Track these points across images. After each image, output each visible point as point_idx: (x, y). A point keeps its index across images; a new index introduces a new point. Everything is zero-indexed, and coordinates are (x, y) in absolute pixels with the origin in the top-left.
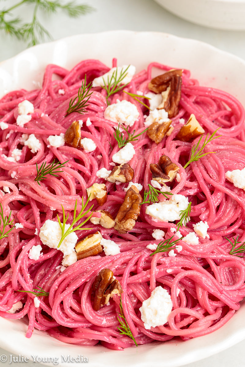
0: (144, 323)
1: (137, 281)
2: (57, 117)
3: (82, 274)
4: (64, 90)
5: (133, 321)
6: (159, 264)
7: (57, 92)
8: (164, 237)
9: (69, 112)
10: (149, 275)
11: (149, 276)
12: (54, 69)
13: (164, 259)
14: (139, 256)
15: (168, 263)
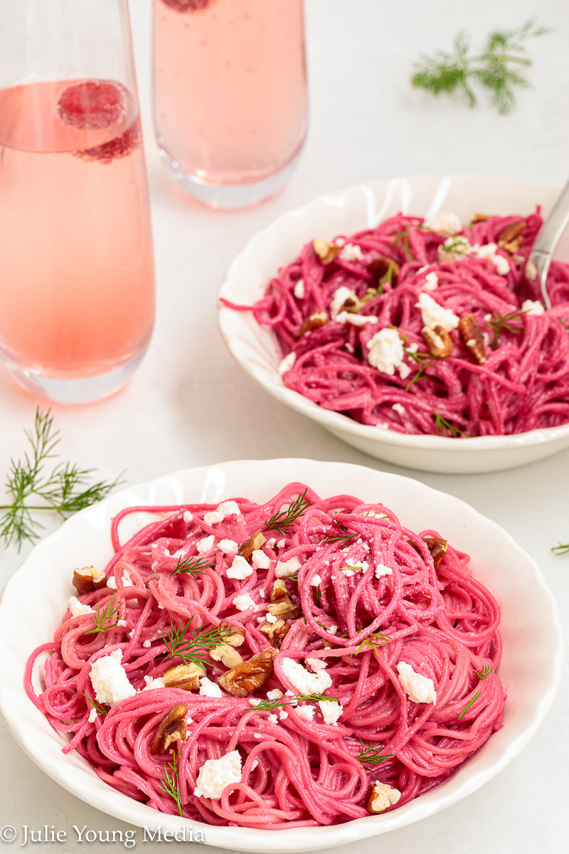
0: (196, 787)
1: (216, 734)
3: (156, 702)
5: (186, 780)
6: (250, 724)
9: (270, 527)
11: (231, 734)
13: (260, 721)
15: (261, 726)
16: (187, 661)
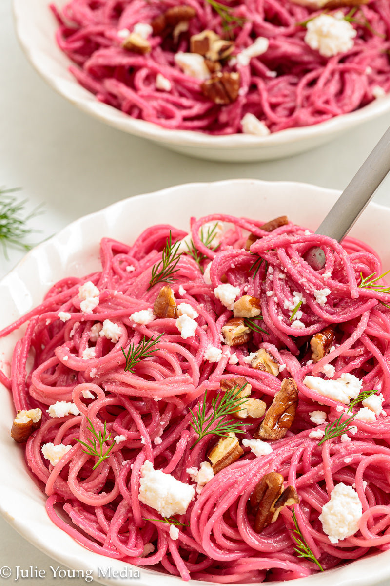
0: (328, 535)
1: (308, 482)
2: (137, 292)
4: (134, 266)
5: (313, 538)
6: (331, 455)
7: (125, 270)
8: (327, 420)
9: (152, 284)
10: (323, 471)
11: (322, 473)
12: (111, 244)
13: (337, 446)
14: (301, 450)
15: (343, 451)
16: (223, 433)
